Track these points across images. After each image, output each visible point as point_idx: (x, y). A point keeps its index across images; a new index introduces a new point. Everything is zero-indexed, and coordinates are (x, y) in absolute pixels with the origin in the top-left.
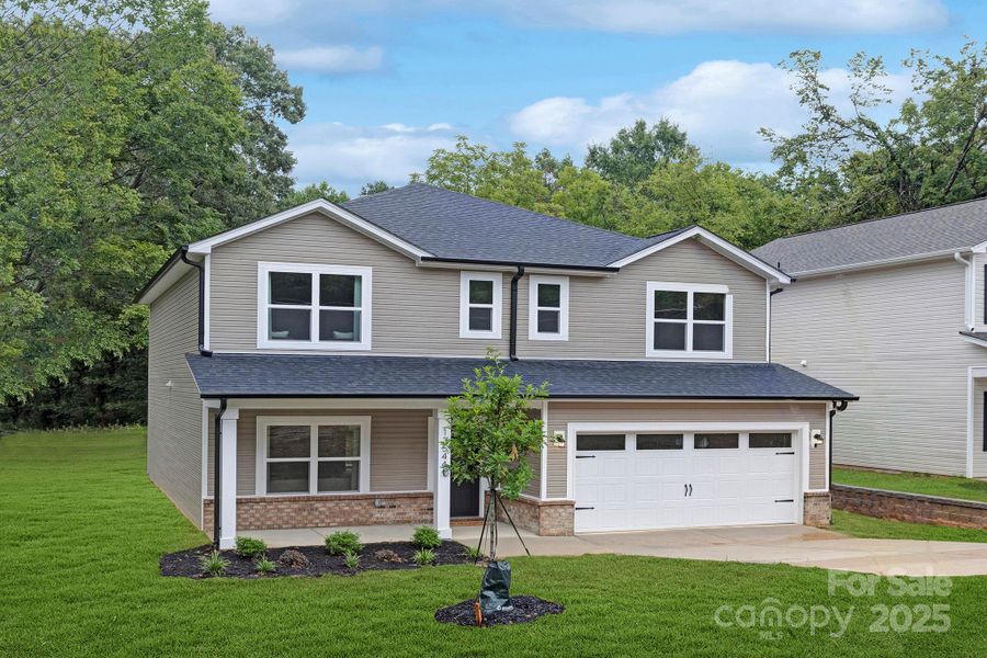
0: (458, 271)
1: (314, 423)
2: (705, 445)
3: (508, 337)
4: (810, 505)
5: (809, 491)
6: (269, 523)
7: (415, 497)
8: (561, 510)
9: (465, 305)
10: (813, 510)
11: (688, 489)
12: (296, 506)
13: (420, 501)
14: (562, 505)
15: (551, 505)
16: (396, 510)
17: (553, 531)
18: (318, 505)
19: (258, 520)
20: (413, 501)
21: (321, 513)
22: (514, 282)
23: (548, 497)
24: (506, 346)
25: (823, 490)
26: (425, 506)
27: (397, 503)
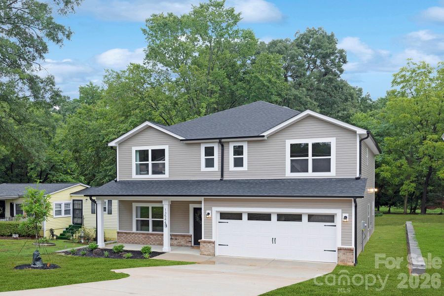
0: (200, 144)
1: (150, 206)
2: (283, 220)
3: (220, 170)
4: (341, 254)
5: (340, 246)
6: (136, 242)
7: (184, 236)
8: (209, 245)
9: (203, 158)
10: (343, 257)
11: (274, 240)
12: (144, 236)
13: (186, 238)
14: (209, 242)
15: (204, 242)
16: (177, 241)
17: (205, 253)
18: (151, 236)
19: (133, 240)
20: (183, 237)
21: (152, 239)
22: (222, 146)
23: (204, 238)
24: (220, 173)
25: (350, 247)
26: (188, 240)
27: (178, 238)
